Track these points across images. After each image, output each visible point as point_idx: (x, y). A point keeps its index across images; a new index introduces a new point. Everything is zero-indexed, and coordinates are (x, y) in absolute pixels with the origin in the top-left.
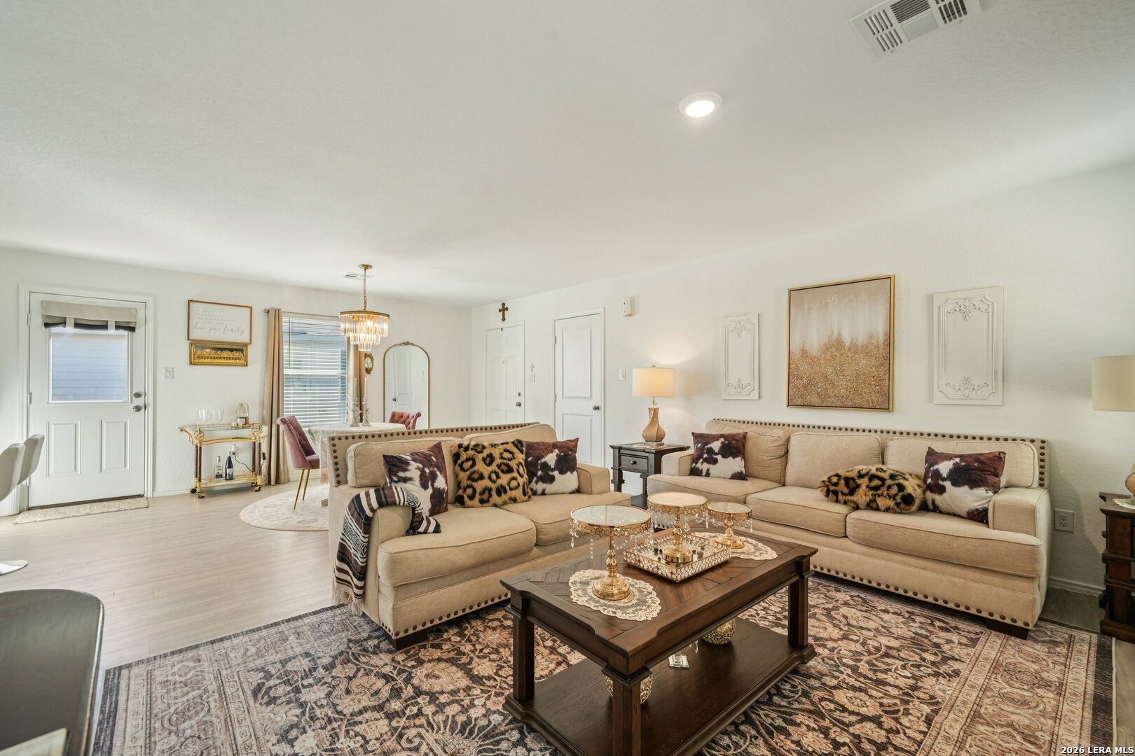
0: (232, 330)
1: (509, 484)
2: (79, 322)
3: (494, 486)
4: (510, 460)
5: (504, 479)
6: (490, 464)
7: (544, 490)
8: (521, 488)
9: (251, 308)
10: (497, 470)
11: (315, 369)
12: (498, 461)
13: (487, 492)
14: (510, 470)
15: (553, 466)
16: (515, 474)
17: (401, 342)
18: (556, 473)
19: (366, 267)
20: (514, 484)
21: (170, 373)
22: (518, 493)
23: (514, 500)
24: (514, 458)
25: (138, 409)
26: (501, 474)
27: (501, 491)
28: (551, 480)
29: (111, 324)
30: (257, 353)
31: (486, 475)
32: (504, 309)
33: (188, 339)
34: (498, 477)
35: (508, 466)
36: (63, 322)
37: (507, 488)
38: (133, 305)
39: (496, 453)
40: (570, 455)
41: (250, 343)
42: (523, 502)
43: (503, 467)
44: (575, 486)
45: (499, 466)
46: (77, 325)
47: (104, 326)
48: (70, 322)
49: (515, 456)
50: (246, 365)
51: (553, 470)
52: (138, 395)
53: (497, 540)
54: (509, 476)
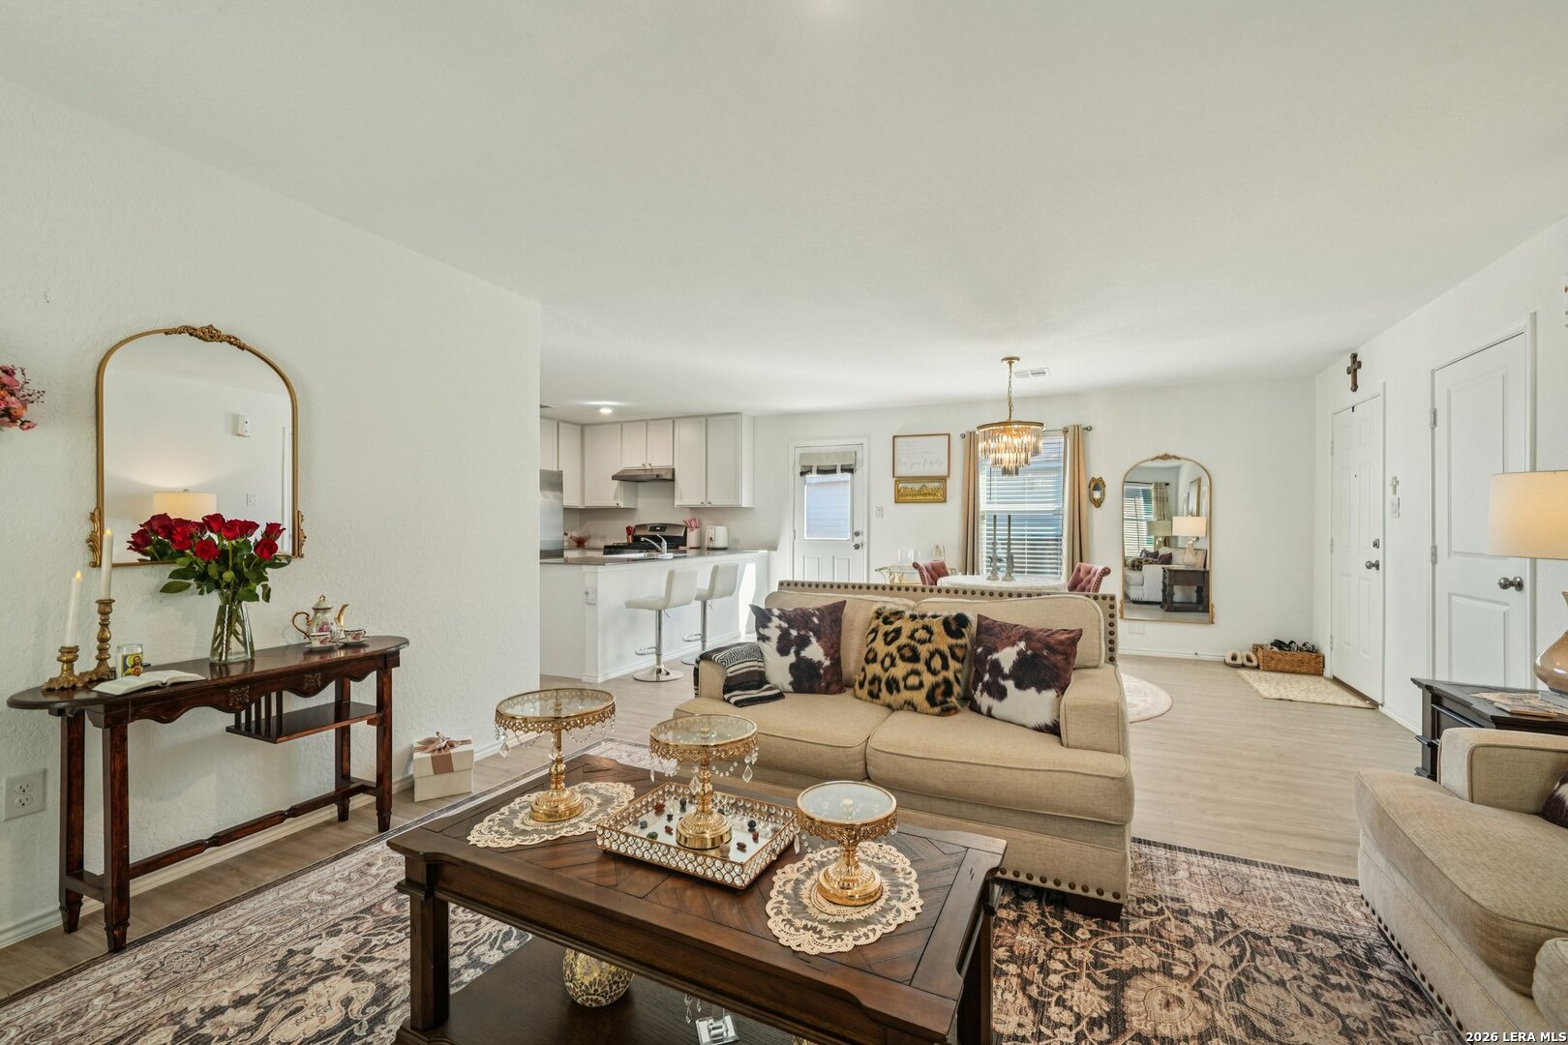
0: (931, 463)
1: (905, 679)
2: (820, 468)
3: (884, 677)
4: (922, 642)
5: (901, 669)
6: (888, 643)
7: (990, 709)
8: (924, 692)
9: (949, 435)
10: (895, 653)
11: (1024, 503)
12: (903, 640)
13: (877, 683)
14: (915, 658)
15: (1006, 670)
16: (921, 666)
17: (1154, 457)
18: (1009, 684)
19: (1010, 360)
20: (913, 680)
21: (880, 510)
22: (919, 697)
23: (911, 706)
24: (930, 641)
25: (857, 547)
26: (898, 661)
27: (892, 685)
28: (1001, 694)
29: (839, 468)
30: (955, 487)
31: (880, 658)
32: (1355, 364)
33: (894, 476)
34: (893, 664)
35: (914, 650)
36: (810, 471)
37: (902, 685)
38: (853, 448)
39: (907, 626)
40: (1045, 657)
41: (949, 476)
42: (927, 714)
43: (907, 653)
44: (1046, 718)
45: (900, 649)
46: (820, 471)
47: (833, 471)
48: (814, 469)
49: (933, 638)
50: (945, 501)
51: (1005, 677)
52: (857, 534)
53: (789, 741)
54: (909, 666)
